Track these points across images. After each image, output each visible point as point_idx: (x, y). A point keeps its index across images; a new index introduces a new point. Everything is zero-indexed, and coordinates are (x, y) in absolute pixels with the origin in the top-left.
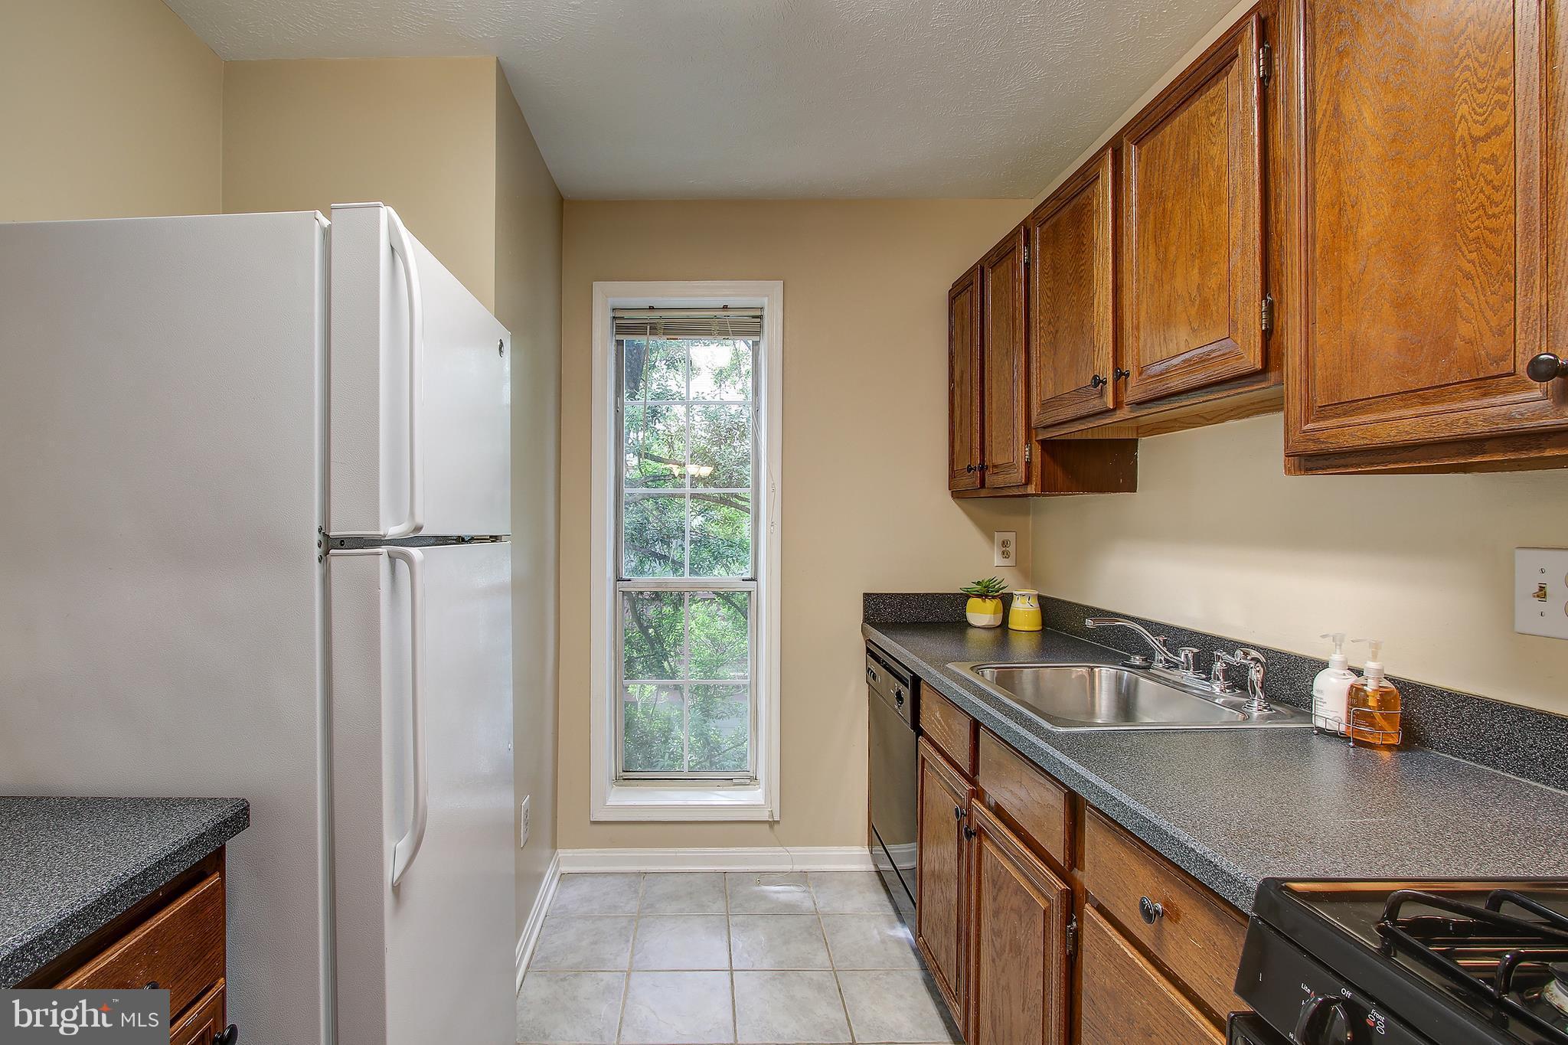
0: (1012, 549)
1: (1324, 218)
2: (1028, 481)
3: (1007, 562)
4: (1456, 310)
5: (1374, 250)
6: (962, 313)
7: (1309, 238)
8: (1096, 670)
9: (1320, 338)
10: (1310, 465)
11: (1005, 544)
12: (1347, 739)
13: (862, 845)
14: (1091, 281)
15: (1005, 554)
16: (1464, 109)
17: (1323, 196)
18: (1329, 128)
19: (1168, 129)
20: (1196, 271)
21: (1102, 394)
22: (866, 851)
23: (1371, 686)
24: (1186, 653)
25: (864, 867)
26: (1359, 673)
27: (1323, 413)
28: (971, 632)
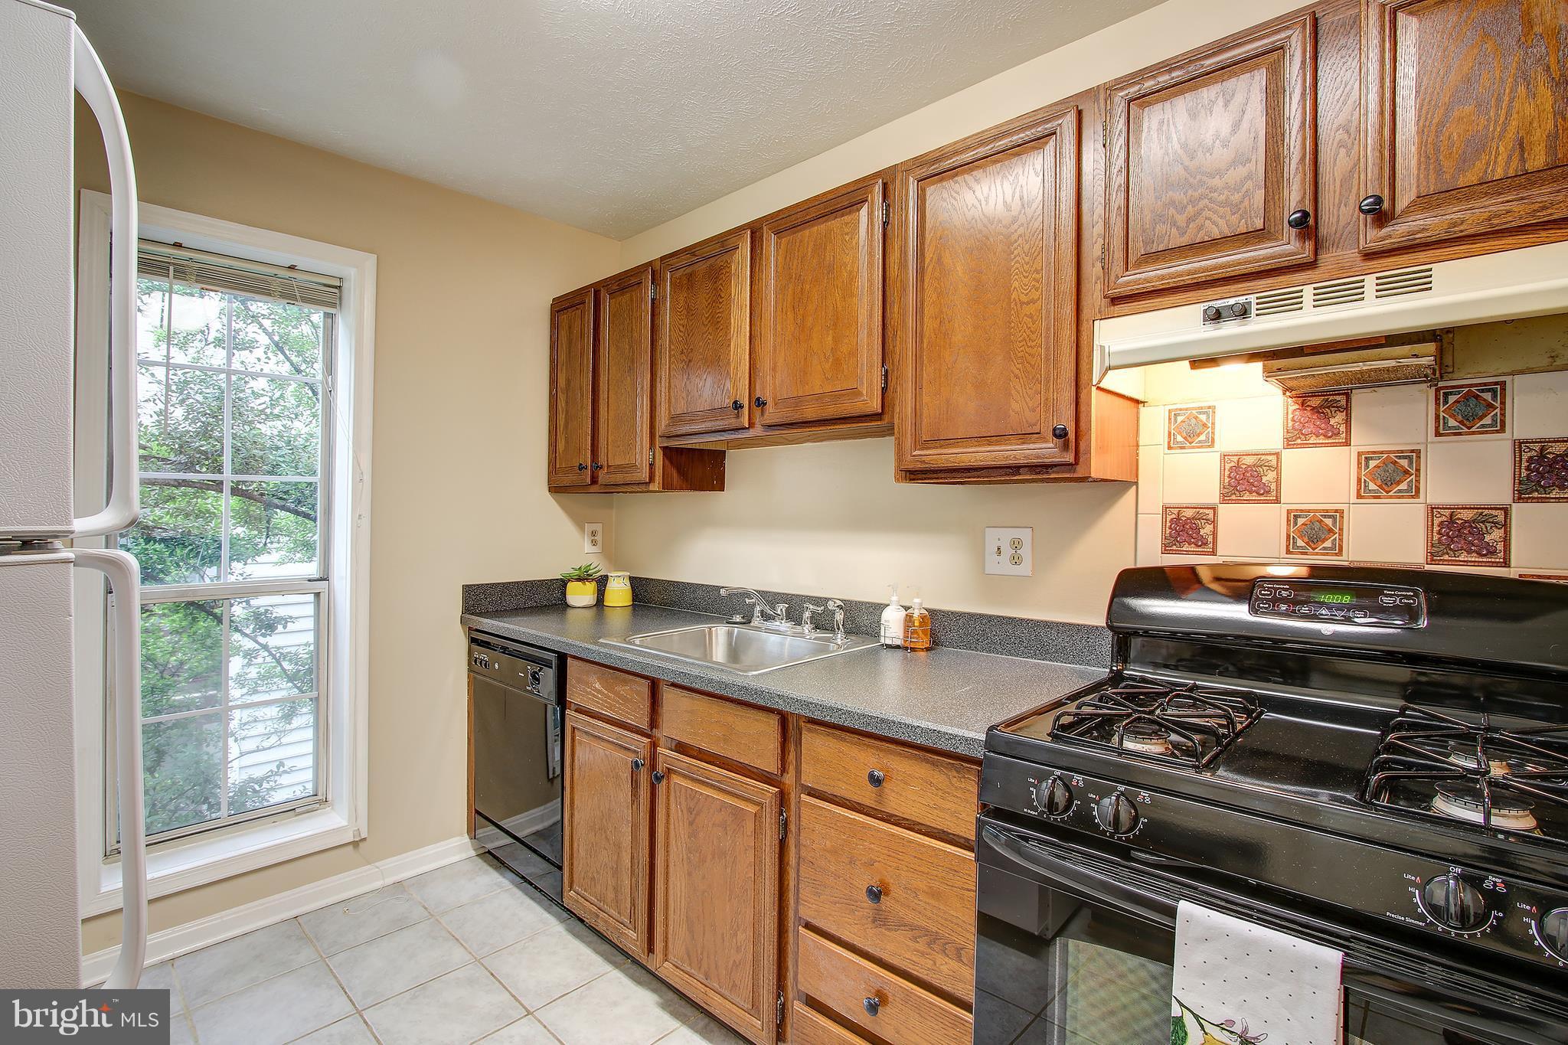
0: (599, 538)
1: (929, 324)
2: (652, 479)
3: (595, 549)
4: (1010, 394)
5: (962, 351)
6: (570, 328)
7: (919, 335)
8: (713, 629)
9: (926, 399)
10: (912, 476)
11: (594, 534)
12: (906, 648)
13: (461, 835)
14: (728, 326)
15: (594, 543)
16: (1016, 284)
17: (929, 311)
18: (934, 269)
19: (807, 232)
20: (830, 338)
21: (738, 416)
22: (466, 839)
23: (916, 614)
24: (781, 608)
25: (464, 856)
26: (906, 608)
27: (926, 445)
28: (570, 612)
